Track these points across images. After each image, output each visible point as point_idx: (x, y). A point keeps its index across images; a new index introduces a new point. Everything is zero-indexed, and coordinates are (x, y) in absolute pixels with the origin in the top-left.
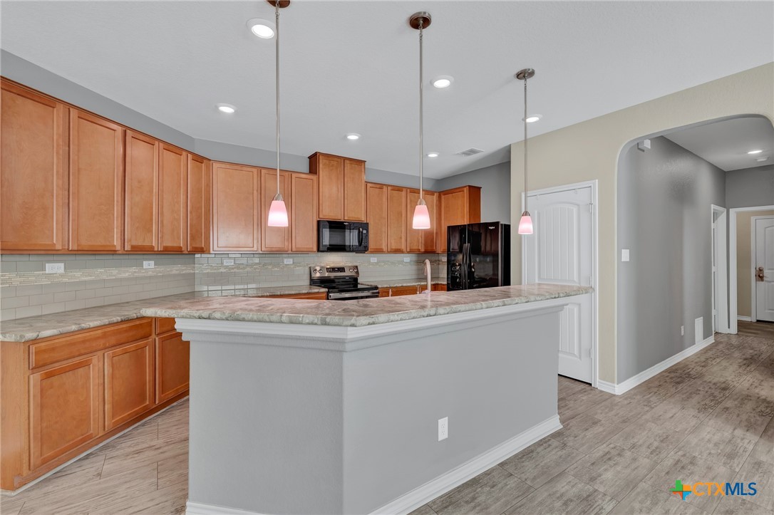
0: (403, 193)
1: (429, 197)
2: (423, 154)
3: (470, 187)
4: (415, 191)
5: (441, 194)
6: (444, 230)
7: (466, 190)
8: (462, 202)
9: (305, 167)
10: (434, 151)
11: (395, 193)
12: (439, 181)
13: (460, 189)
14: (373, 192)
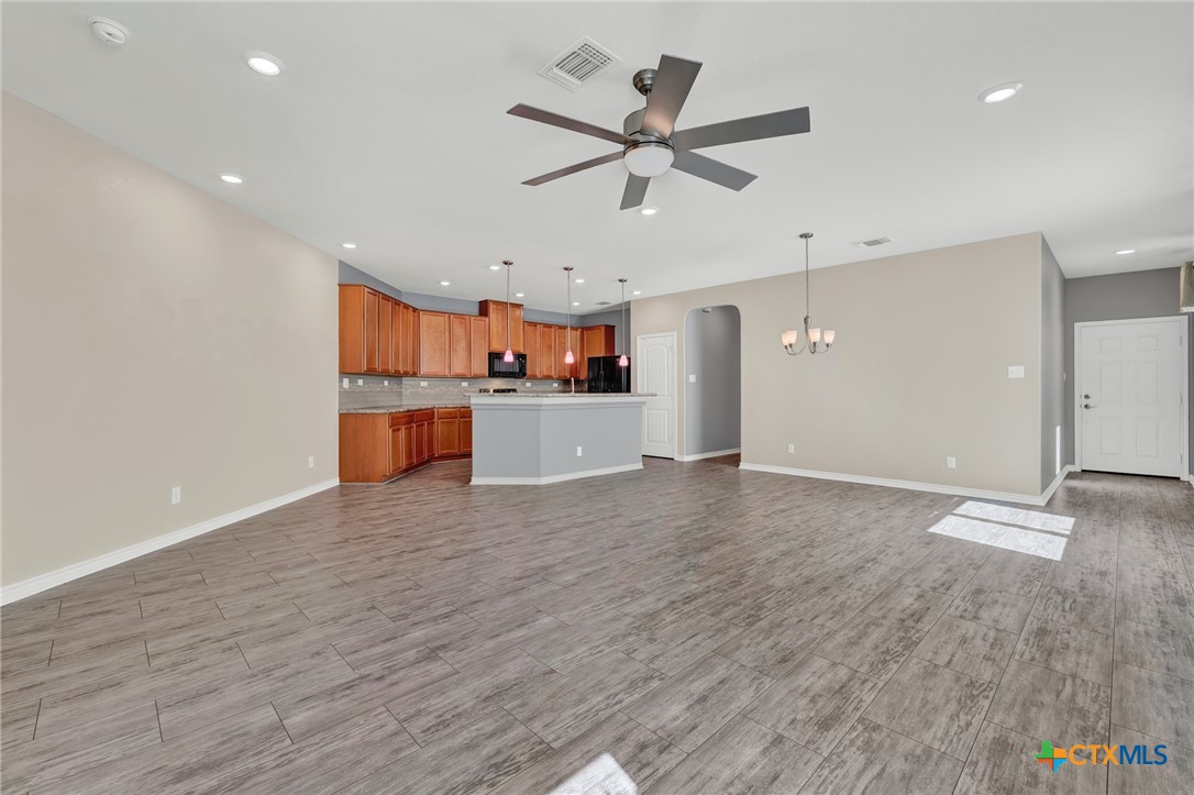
0: (553, 330)
1: (574, 332)
2: (570, 303)
3: (606, 326)
4: (565, 328)
5: (585, 329)
6: (586, 360)
7: (603, 328)
8: (600, 337)
9: (475, 310)
10: (576, 301)
11: (547, 329)
12: (583, 317)
13: (598, 327)
14: (529, 329)
